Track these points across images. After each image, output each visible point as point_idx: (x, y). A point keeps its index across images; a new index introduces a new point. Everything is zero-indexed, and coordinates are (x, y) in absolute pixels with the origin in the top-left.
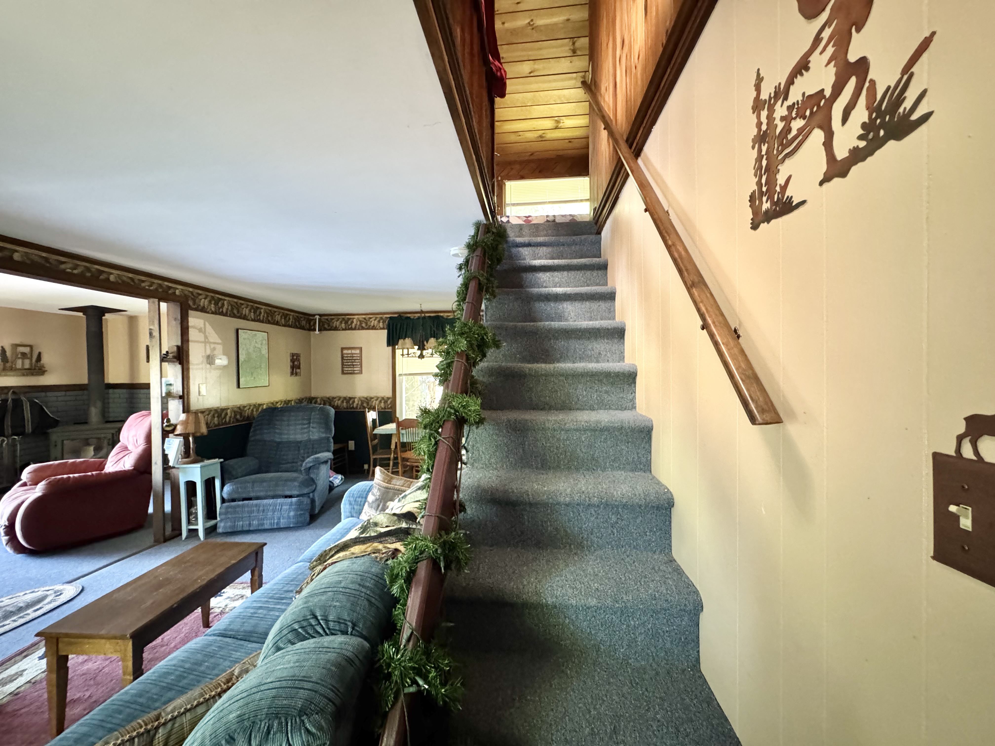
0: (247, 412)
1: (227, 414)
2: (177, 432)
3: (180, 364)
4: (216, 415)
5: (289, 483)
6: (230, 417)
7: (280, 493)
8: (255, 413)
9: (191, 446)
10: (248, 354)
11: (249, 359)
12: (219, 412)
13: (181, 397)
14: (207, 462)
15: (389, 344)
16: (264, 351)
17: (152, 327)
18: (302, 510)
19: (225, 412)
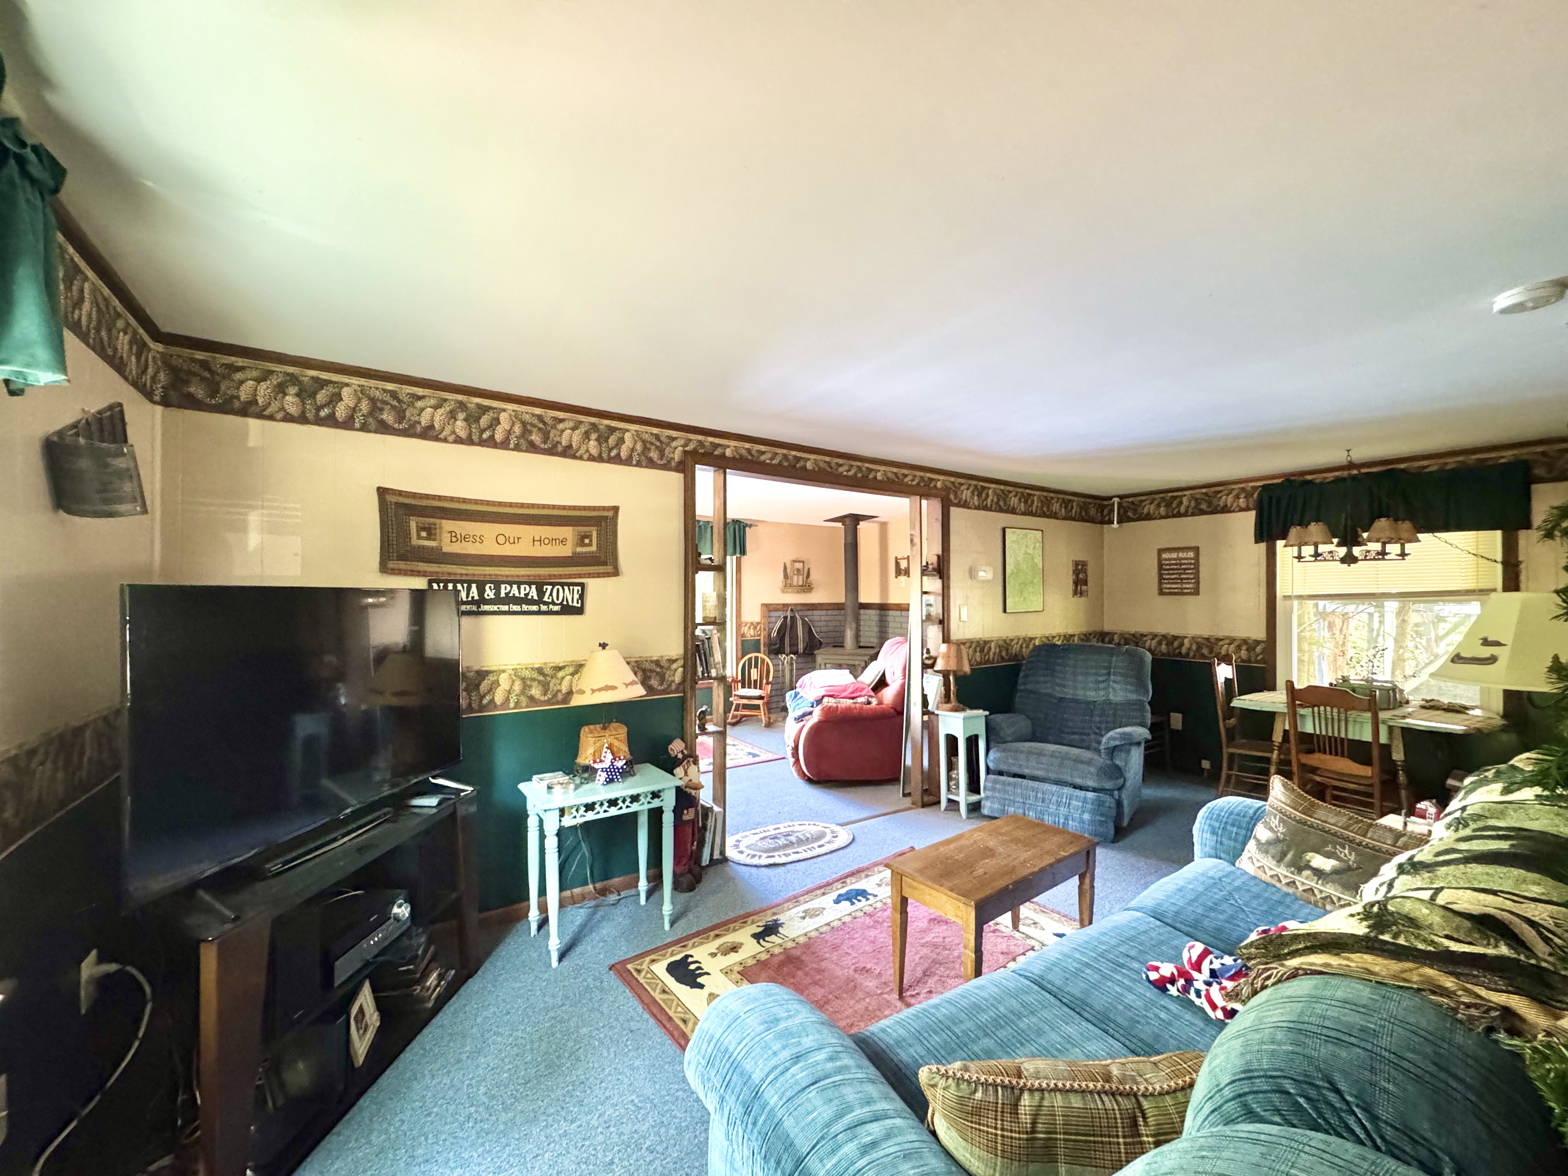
0: (1016, 648)
1: (990, 648)
2: (937, 668)
3: (940, 578)
4: (978, 649)
5: (1081, 766)
6: (994, 654)
7: (1067, 778)
8: (1024, 650)
9: (952, 688)
10: (1017, 564)
11: (1018, 570)
12: (981, 645)
13: (941, 622)
14: (970, 713)
15: (1259, 538)
16: (1038, 561)
17: (913, 533)
18: (1102, 815)
19: (988, 645)
